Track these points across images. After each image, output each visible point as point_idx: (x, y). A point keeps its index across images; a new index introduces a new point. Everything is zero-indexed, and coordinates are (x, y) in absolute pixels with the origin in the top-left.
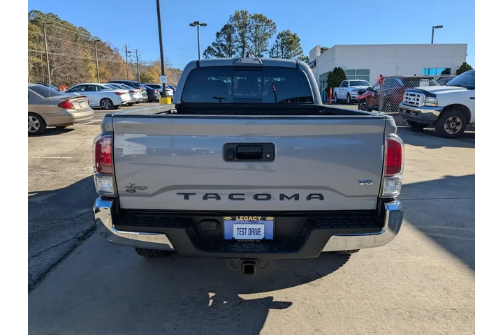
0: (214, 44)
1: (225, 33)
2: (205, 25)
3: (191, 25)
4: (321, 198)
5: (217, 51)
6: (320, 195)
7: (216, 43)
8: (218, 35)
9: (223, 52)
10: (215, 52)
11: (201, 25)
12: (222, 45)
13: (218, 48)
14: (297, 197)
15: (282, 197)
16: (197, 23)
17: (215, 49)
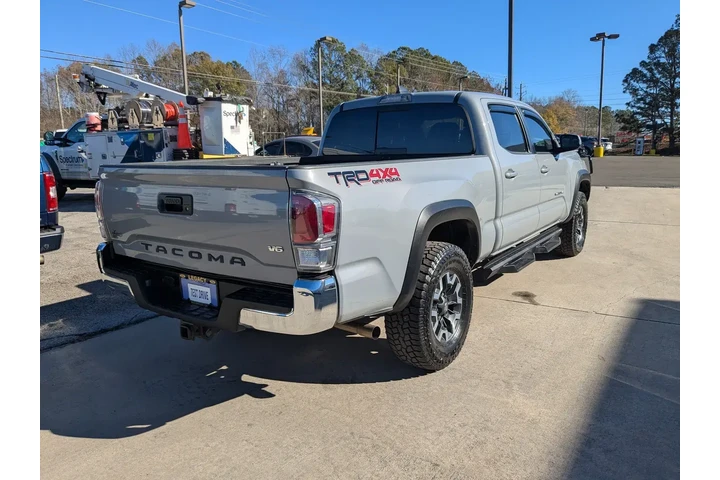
0: (643, 64)
1: (665, 44)
2: (616, 36)
3: (592, 39)
4: (243, 263)
5: (648, 75)
6: (241, 259)
7: (647, 61)
8: (653, 48)
9: (658, 76)
10: (645, 76)
11: (609, 37)
12: (658, 64)
13: (651, 70)
14: (221, 258)
15: (210, 257)
16: (601, 36)
17: (645, 72)
